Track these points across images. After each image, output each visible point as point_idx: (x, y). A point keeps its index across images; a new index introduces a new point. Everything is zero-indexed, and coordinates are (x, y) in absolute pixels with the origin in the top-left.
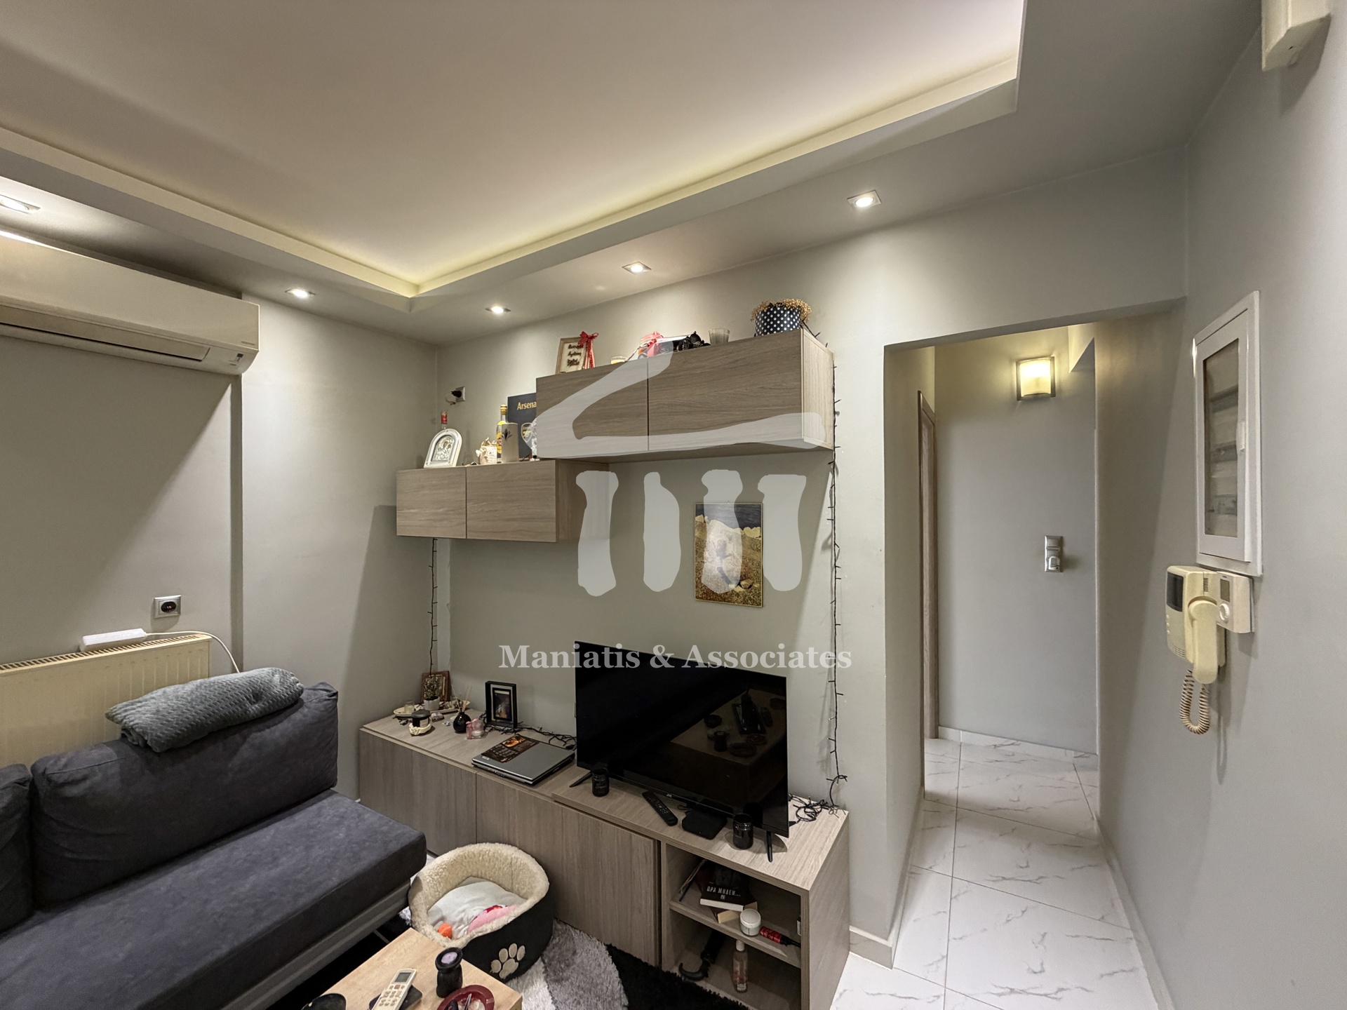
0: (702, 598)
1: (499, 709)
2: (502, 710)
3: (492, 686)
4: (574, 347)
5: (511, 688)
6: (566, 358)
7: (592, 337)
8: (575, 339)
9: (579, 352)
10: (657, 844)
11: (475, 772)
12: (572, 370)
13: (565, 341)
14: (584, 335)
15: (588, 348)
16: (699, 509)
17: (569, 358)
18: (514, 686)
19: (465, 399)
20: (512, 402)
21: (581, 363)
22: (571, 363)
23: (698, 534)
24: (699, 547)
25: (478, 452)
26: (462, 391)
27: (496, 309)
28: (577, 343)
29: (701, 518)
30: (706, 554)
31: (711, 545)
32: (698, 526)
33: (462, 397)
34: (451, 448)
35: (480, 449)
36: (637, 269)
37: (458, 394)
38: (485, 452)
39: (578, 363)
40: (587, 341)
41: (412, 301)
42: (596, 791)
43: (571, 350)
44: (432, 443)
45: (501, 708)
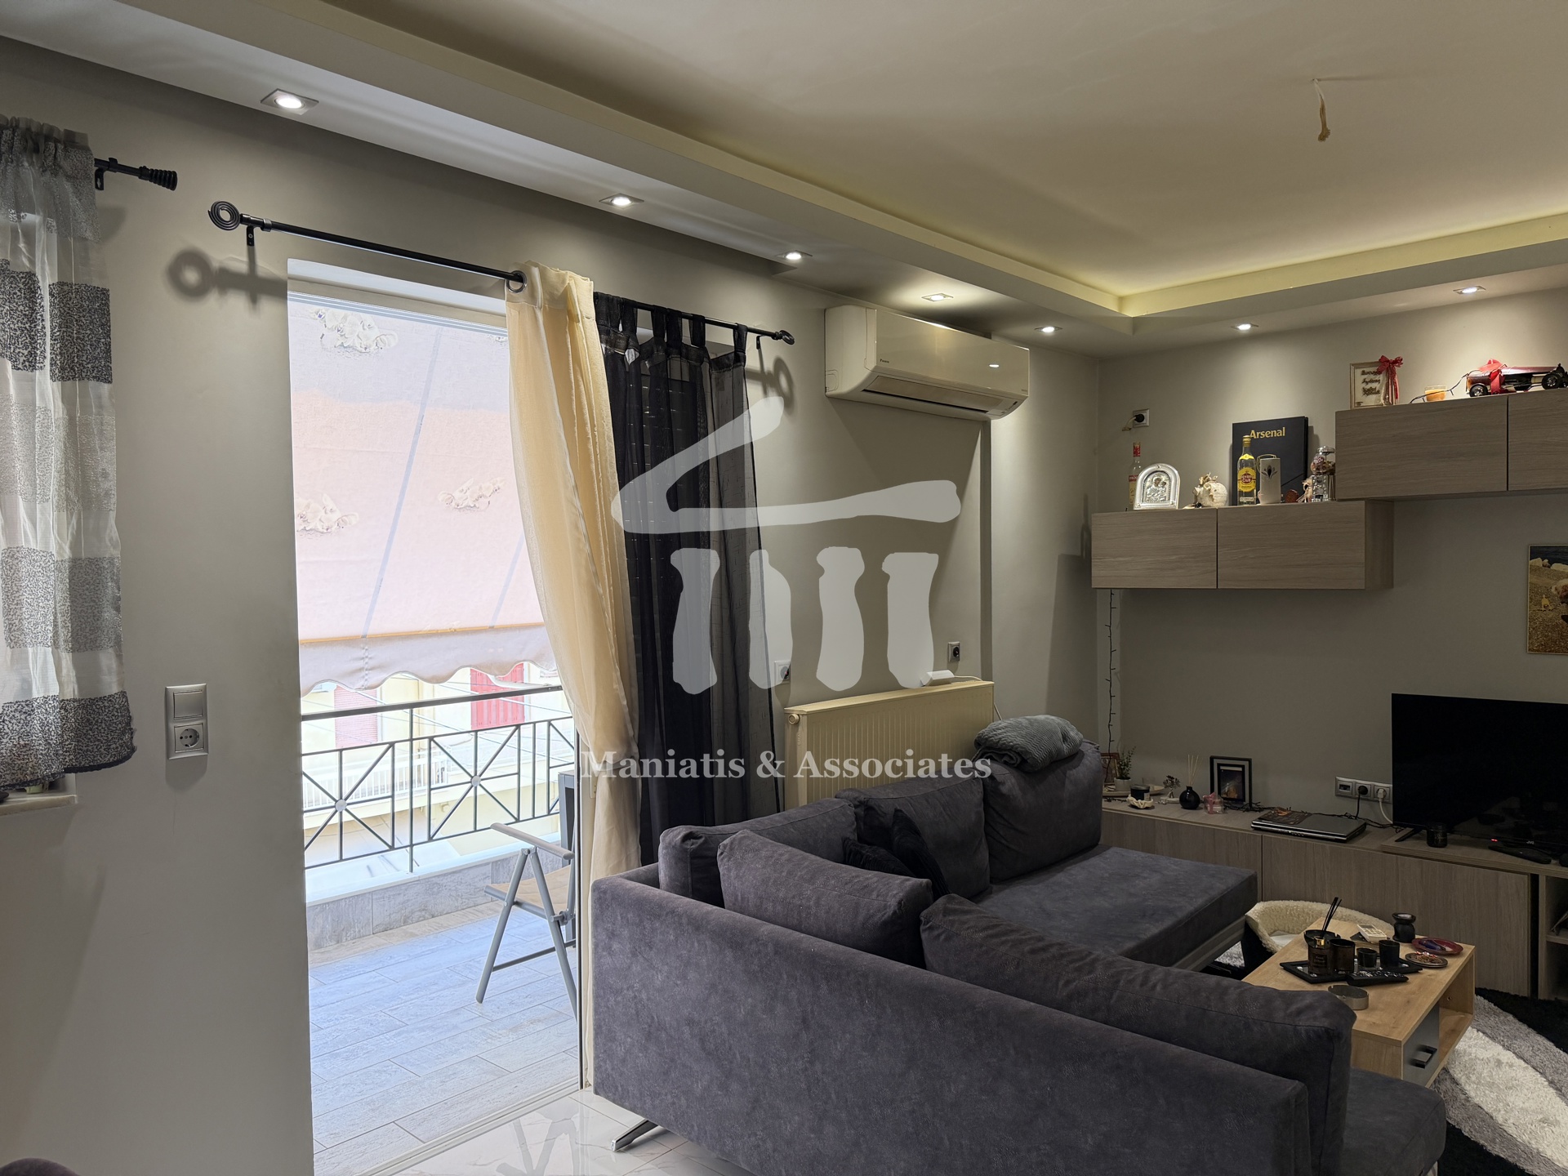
0: (1538, 651)
1: (1226, 789)
2: (1232, 789)
3: (1216, 762)
4: (1368, 373)
5: (1246, 764)
6: (1360, 386)
7: (1398, 361)
8: (1372, 364)
9: (1377, 378)
10: (1534, 879)
11: (1259, 834)
12: (1371, 401)
13: (1357, 366)
14: (1383, 360)
15: (1391, 375)
16: (1536, 552)
17: (1364, 385)
18: (1250, 761)
19: (1148, 424)
20: (1239, 430)
21: (1383, 391)
22: (1368, 392)
23: (1533, 579)
24: (1535, 594)
25: (1198, 490)
26: (1144, 414)
27: (1245, 327)
28: (1374, 369)
29: (1538, 562)
30: (1545, 602)
31: (1553, 590)
32: (1534, 570)
33: (1144, 421)
34: (1167, 486)
35: (1202, 486)
36: (1470, 291)
37: (1140, 418)
38: (1210, 490)
39: (1378, 392)
40: (1388, 367)
41: (1137, 322)
42: (1432, 843)
43: (1365, 376)
44: (1136, 480)
45: (1229, 787)
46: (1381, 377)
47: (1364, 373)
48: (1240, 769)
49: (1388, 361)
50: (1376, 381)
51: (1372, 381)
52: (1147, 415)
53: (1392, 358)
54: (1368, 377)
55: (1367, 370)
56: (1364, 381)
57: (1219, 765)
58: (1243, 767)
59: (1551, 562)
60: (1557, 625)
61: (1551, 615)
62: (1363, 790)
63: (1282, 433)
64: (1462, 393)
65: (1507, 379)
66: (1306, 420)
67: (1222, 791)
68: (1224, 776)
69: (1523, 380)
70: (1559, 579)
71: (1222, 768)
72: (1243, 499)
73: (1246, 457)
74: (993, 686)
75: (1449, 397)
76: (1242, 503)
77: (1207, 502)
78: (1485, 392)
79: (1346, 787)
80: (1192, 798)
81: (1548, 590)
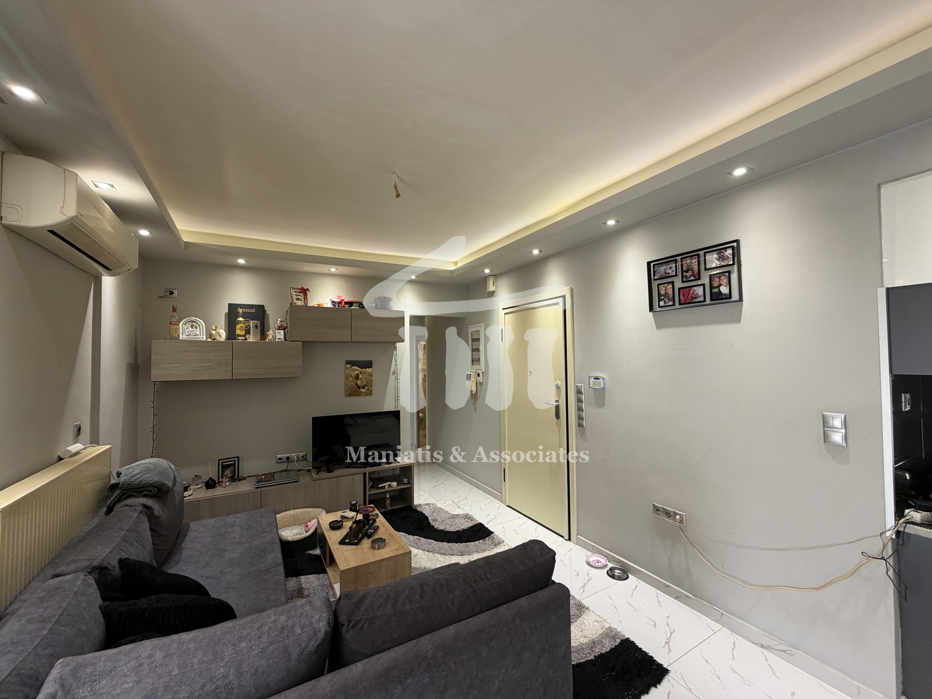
0: (348, 396)
1: (226, 473)
2: (228, 473)
3: (221, 461)
5: (237, 459)
6: (294, 296)
8: (298, 289)
10: (365, 474)
11: (259, 489)
12: (299, 303)
13: (293, 289)
14: (302, 288)
15: (305, 294)
16: (348, 362)
17: (296, 297)
18: (238, 457)
19: (176, 297)
20: (233, 308)
21: (303, 300)
22: (298, 299)
23: (347, 371)
24: (347, 377)
25: (214, 332)
26: (174, 291)
27: (241, 261)
28: (300, 291)
29: (348, 366)
30: (351, 379)
31: (353, 375)
32: (348, 368)
33: (174, 295)
34: (198, 329)
35: (214, 330)
36: (333, 270)
37: (172, 293)
38: (219, 333)
39: (301, 300)
40: (304, 291)
41: (187, 244)
42: (329, 471)
43: (296, 293)
44: (178, 325)
45: (228, 472)
46: (302, 294)
47: (295, 292)
48: (233, 462)
49: (304, 289)
50: (301, 296)
51: (299, 295)
52: (175, 292)
53: (305, 288)
54: (298, 294)
55: (297, 291)
56: (296, 295)
57: (222, 463)
58: (235, 461)
59: (352, 366)
60: (354, 387)
61: (352, 383)
62: (288, 458)
63: (253, 311)
64: (330, 305)
65: (346, 303)
66: (263, 306)
67: (224, 475)
68: (225, 467)
69: (351, 304)
70: (354, 371)
71: (224, 464)
72: (239, 338)
73: (241, 319)
74: (110, 448)
75: (325, 306)
76: (239, 340)
77: (218, 338)
78: (339, 306)
79: (280, 459)
80: (213, 483)
81: (352, 375)
